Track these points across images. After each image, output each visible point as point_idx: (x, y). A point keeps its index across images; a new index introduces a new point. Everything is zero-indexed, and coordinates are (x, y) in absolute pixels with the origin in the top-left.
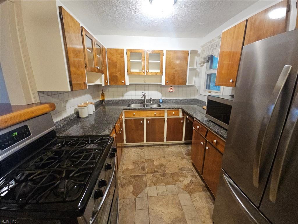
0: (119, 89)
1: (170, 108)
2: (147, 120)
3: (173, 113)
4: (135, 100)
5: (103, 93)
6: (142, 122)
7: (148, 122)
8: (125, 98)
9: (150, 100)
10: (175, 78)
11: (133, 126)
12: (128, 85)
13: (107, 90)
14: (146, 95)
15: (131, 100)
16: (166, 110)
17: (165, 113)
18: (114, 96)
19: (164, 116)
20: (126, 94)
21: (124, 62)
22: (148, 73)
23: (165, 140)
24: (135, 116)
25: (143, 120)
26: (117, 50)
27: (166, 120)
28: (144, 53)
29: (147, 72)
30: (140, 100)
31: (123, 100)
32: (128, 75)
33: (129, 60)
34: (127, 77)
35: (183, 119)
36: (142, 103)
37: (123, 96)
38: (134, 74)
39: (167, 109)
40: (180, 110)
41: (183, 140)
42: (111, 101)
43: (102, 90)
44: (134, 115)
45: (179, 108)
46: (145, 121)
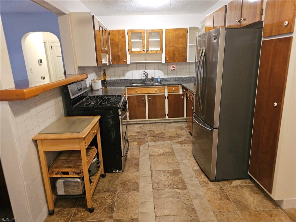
0: (121, 69)
1: (170, 85)
2: (149, 97)
3: (173, 89)
4: (136, 80)
5: (104, 73)
6: (143, 98)
7: (150, 98)
8: (126, 78)
9: (152, 79)
10: (175, 55)
11: (136, 102)
12: (130, 64)
13: (109, 70)
14: (147, 74)
15: (132, 79)
16: (166, 87)
17: (165, 90)
18: (115, 76)
19: (164, 93)
20: (127, 74)
21: (125, 42)
22: (149, 51)
23: (167, 116)
25: (144, 97)
26: (119, 31)
27: (166, 96)
28: (144, 32)
29: (147, 51)
30: (141, 79)
31: (124, 80)
32: (129, 54)
33: (131, 40)
34: (128, 56)
35: (183, 95)
36: (143, 82)
37: (124, 75)
38: (135, 53)
39: (167, 85)
40: (180, 86)
41: (185, 117)
42: (113, 80)
43: (104, 70)
44: (136, 92)
45: (178, 85)
46: (146, 98)
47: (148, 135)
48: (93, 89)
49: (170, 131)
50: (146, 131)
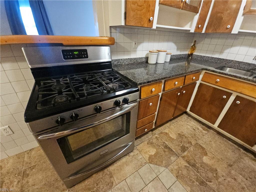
2: (237, 98)
4: (239, 63)
5: (194, 45)
6: (225, 97)
8: (223, 56)
11: (208, 96)
12: (236, 33)
13: (202, 42)
15: (232, 61)
18: (207, 51)
20: (227, 51)
24: (217, 84)
25: (229, 95)
30: (249, 64)
31: (217, 58)
32: (243, 14)
34: (240, 18)
36: (251, 70)
37: (221, 52)
42: (201, 56)
43: (195, 41)
44: (216, 82)
46: (232, 99)
47: (186, 153)
48: (148, 62)
49: (235, 179)
50: (193, 142)
